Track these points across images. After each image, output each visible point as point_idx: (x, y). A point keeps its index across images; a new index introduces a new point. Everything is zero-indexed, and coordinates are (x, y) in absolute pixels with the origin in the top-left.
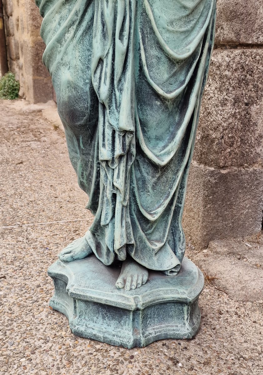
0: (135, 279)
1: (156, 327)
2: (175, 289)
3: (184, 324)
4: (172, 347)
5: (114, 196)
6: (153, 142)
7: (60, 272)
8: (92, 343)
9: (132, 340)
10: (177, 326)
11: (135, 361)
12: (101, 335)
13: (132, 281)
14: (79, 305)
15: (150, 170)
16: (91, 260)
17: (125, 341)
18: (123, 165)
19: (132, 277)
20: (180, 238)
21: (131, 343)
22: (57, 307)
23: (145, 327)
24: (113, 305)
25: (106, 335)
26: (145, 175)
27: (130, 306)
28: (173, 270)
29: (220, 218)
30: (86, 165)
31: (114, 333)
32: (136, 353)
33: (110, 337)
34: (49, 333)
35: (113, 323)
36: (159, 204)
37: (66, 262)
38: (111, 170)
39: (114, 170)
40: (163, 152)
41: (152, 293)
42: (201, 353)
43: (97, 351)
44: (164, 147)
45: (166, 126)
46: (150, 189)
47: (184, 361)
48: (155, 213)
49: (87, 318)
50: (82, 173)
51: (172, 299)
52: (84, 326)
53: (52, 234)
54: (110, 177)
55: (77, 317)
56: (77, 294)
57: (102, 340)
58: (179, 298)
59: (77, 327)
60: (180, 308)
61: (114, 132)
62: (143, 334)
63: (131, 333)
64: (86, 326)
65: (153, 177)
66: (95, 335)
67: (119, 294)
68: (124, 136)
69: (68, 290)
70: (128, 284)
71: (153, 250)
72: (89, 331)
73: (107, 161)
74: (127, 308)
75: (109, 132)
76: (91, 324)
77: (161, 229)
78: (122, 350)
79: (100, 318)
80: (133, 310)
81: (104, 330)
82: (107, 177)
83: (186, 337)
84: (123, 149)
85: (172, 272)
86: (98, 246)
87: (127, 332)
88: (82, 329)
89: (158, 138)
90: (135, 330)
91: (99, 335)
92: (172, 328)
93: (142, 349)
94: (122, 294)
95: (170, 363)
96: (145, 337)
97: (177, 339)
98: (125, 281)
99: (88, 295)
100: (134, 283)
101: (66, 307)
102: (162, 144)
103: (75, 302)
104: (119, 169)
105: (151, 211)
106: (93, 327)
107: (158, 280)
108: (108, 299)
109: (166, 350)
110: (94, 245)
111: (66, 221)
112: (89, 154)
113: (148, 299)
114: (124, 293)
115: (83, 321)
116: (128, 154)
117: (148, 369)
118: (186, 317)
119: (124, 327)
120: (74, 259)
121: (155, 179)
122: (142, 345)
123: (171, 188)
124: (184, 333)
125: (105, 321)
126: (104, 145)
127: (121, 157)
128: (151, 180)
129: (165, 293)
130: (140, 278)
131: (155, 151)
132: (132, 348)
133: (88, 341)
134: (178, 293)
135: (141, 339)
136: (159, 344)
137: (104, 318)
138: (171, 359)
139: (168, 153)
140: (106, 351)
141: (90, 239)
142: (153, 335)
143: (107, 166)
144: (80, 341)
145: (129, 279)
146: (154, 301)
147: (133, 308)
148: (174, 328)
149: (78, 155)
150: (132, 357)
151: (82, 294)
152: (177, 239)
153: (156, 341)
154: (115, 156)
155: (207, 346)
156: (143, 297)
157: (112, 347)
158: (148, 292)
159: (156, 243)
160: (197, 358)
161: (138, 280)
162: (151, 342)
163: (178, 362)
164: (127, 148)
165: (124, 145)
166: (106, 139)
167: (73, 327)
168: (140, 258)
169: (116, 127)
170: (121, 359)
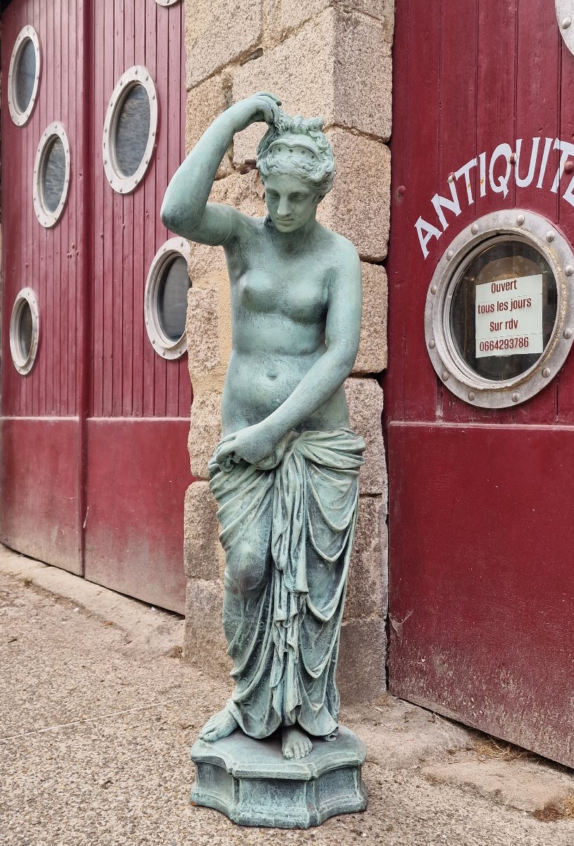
0: (302, 746)
1: (327, 801)
2: (344, 752)
3: (355, 793)
4: (348, 821)
5: (286, 654)
6: (315, 599)
7: (207, 755)
8: (262, 829)
9: (308, 817)
10: (348, 797)
11: (318, 839)
12: (272, 818)
13: (300, 749)
14: (244, 786)
15: (314, 626)
16: (237, 736)
17: (301, 820)
18: (296, 623)
19: (298, 744)
20: (335, 697)
21: (307, 822)
22: (203, 800)
23: (318, 802)
24: (286, 778)
25: (278, 817)
26: (309, 631)
27: (305, 774)
28: (333, 734)
29: (345, 679)
30: (247, 627)
31: (286, 813)
32: (314, 832)
33: (283, 819)
34: (209, 828)
35: (285, 801)
36: (320, 660)
37: (211, 742)
38: (284, 630)
39: (286, 629)
40: (325, 608)
41: (322, 760)
42: (380, 822)
43: (273, 836)
44: (326, 604)
45: (326, 586)
46: (313, 645)
47: (367, 831)
48: (317, 670)
49: (252, 801)
50: (241, 636)
51: (342, 764)
52: (251, 812)
53: (131, 727)
54: (282, 636)
55: (241, 802)
56: (244, 772)
57: (273, 825)
58: (349, 762)
59: (242, 814)
60: (350, 774)
61: (289, 593)
62: (318, 809)
63: (306, 809)
64: (253, 810)
65: (316, 633)
66: (265, 820)
67: (291, 764)
68: (299, 598)
69: (231, 770)
70: (297, 752)
71: (315, 712)
72: (257, 816)
73: (281, 622)
74: (302, 778)
75: (284, 594)
76: (258, 808)
77: (319, 689)
78: (298, 831)
79: (269, 798)
80: (308, 779)
81: (275, 811)
82: (280, 637)
83: (359, 808)
84: (298, 609)
85: (332, 736)
86: (246, 718)
87: (301, 808)
88: (249, 815)
89: (320, 596)
90: (309, 805)
91: (270, 818)
92: (344, 800)
93: (318, 828)
94: (294, 764)
95: (354, 835)
96: (320, 812)
97: (350, 813)
98: (293, 750)
99: (256, 770)
100: (303, 751)
101: (217, 797)
102: (323, 601)
103: (237, 784)
104: (293, 628)
105: (313, 668)
106: (262, 811)
107: (322, 747)
108: (280, 771)
109: (343, 825)
110: (241, 718)
111: (138, 709)
112: (252, 616)
113: (321, 766)
114: (295, 762)
115: (249, 805)
116: (301, 612)
117: (335, 844)
118: (356, 784)
119: (297, 804)
120: (220, 738)
121: (317, 635)
122: (318, 822)
123: (330, 643)
124: (357, 803)
125: (274, 801)
126: (280, 607)
127: (295, 616)
128: (313, 635)
129: (334, 759)
130: (306, 745)
131: (318, 608)
132: (309, 828)
133: (257, 829)
134: (347, 757)
135: (317, 815)
136: (334, 820)
137: (273, 797)
138: (353, 831)
139: (331, 609)
140: (282, 835)
141: (235, 711)
142: (327, 810)
143: (281, 625)
144: (248, 831)
145: (296, 747)
146: (326, 767)
147: (309, 777)
148: (346, 800)
149: (242, 618)
150: (313, 836)
151: (249, 770)
152: (331, 699)
153: (331, 817)
154: (291, 616)
155: (382, 815)
156: (316, 764)
157: (286, 831)
158: (318, 758)
159: (316, 705)
160: (378, 827)
161: (304, 747)
162: (325, 819)
163: (361, 833)
164: (301, 607)
165: (298, 604)
166: (282, 601)
167: (236, 816)
168: (303, 722)
169: (291, 590)
170: (302, 839)
